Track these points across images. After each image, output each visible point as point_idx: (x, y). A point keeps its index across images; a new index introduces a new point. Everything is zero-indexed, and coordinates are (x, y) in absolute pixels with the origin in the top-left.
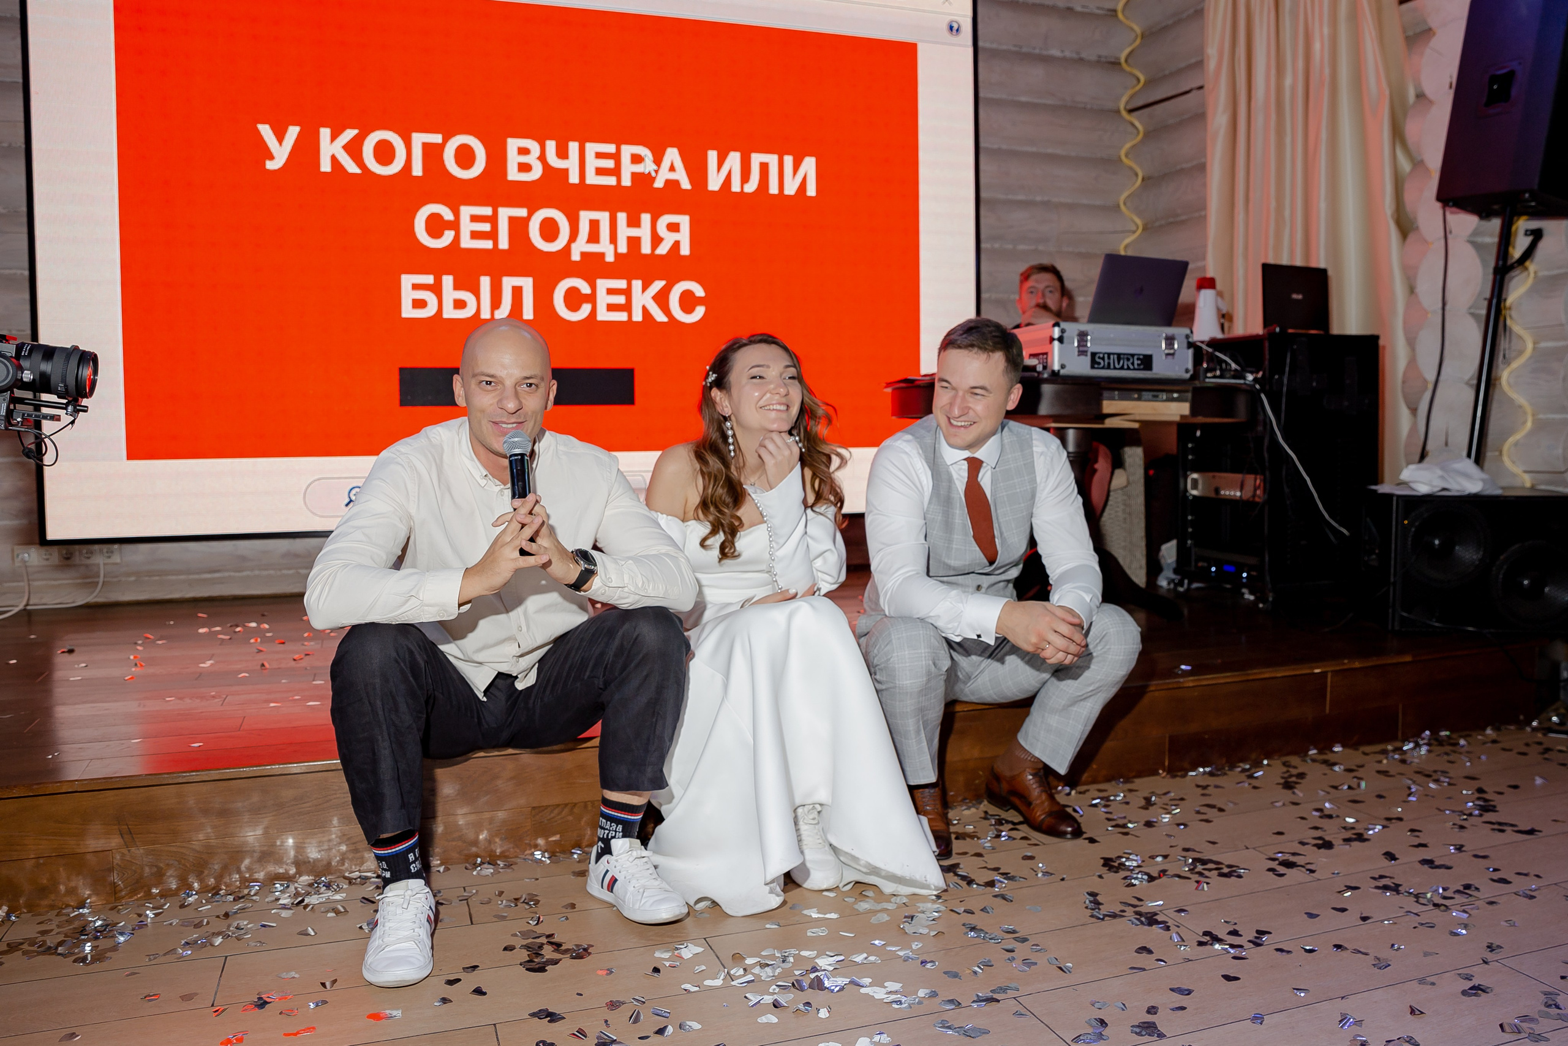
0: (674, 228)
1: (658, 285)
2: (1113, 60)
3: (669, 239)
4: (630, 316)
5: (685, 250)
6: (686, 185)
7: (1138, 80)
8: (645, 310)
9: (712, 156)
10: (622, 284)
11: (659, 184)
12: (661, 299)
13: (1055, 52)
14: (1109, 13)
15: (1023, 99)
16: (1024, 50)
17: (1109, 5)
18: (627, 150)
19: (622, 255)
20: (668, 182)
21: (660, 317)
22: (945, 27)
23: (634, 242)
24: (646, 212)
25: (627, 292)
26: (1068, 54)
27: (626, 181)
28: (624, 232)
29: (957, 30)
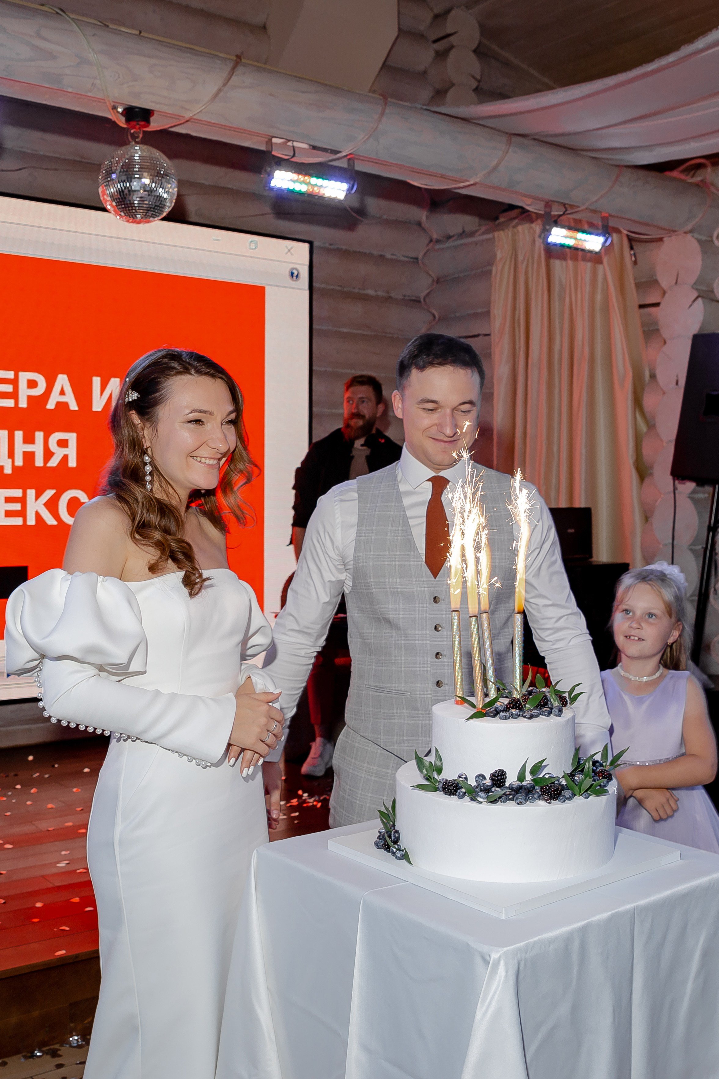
0: (63, 443)
1: (49, 493)
2: (414, 298)
3: (59, 453)
4: (25, 520)
5: (72, 463)
6: (74, 406)
7: (434, 316)
8: (38, 515)
9: (97, 381)
10: (18, 493)
11: (51, 405)
12: (52, 505)
13: (370, 292)
14: (412, 260)
15: (345, 330)
16: (346, 289)
17: (413, 255)
18: (24, 377)
19: (18, 467)
20: (58, 404)
21: (50, 520)
22: (287, 274)
23: (29, 457)
24: (39, 430)
25: (23, 500)
26: (380, 293)
27: (23, 404)
28: (21, 448)
29: (297, 276)
